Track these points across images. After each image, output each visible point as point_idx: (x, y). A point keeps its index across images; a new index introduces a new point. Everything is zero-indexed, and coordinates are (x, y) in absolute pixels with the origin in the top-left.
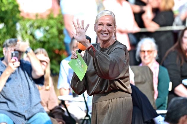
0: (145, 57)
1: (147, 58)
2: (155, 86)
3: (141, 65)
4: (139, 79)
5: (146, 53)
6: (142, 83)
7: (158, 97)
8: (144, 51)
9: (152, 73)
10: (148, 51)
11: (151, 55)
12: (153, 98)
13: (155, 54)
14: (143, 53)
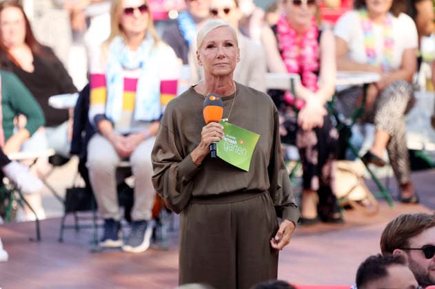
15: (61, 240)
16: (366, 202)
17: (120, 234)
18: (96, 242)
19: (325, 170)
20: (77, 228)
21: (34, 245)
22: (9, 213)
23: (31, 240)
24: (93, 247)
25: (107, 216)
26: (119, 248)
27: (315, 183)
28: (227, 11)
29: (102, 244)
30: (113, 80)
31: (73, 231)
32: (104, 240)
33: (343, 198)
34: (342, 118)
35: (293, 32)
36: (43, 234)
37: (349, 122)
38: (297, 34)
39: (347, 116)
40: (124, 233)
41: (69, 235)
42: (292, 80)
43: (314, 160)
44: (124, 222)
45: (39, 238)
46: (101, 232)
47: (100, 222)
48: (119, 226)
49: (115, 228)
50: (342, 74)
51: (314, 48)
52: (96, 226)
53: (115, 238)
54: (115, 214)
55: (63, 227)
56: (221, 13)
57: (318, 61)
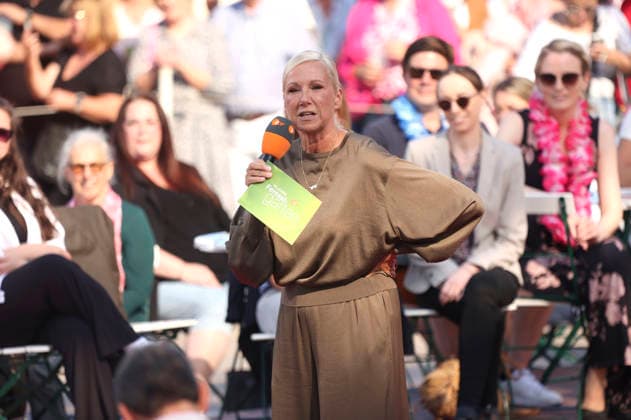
0: (84, 181)
1: (89, 184)
2: (119, 258)
3: (72, 204)
4: (78, 242)
5: (88, 172)
6: (84, 251)
7: (126, 288)
8: (82, 167)
9: (109, 224)
10: (93, 165)
11: (101, 175)
12: (118, 291)
13: (109, 172)
14: (79, 170)
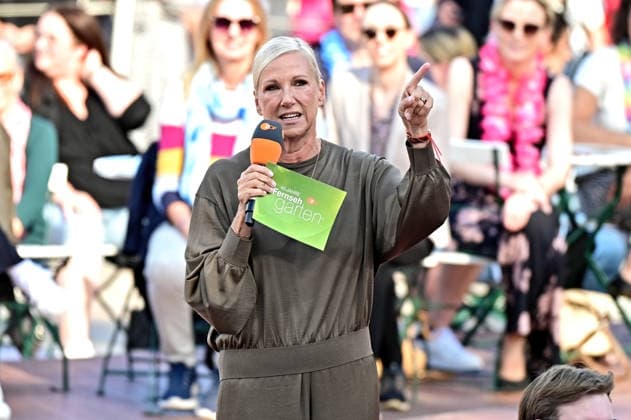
15: (101, 393)
16: (611, 359)
17: (195, 390)
18: (156, 400)
19: (543, 304)
20: (131, 375)
21: (58, 397)
22: (29, 345)
23: (53, 390)
24: (150, 407)
25: (175, 359)
26: (191, 411)
27: (524, 324)
28: (391, 33)
29: (164, 404)
30: (194, 137)
31: (124, 379)
32: (167, 396)
33: (571, 351)
34: (581, 219)
35: (503, 74)
36: (72, 383)
37: (591, 226)
38: (510, 77)
39: (590, 217)
40: (200, 387)
41: (115, 385)
42: (495, 153)
43: (524, 286)
44: (202, 370)
45: (66, 388)
46: (164, 383)
47: (164, 368)
48: (193, 376)
49: (186, 379)
50: (582, 148)
51: (537, 107)
52: (158, 374)
53: (186, 395)
54: (187, 355)
55: (106, 372)
56: (381, 36)
57: (544, 127)
